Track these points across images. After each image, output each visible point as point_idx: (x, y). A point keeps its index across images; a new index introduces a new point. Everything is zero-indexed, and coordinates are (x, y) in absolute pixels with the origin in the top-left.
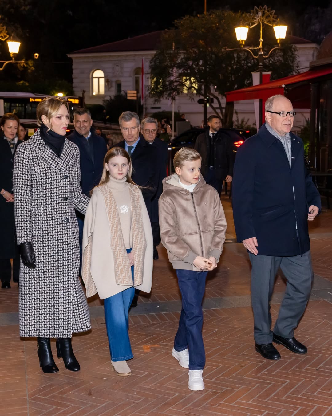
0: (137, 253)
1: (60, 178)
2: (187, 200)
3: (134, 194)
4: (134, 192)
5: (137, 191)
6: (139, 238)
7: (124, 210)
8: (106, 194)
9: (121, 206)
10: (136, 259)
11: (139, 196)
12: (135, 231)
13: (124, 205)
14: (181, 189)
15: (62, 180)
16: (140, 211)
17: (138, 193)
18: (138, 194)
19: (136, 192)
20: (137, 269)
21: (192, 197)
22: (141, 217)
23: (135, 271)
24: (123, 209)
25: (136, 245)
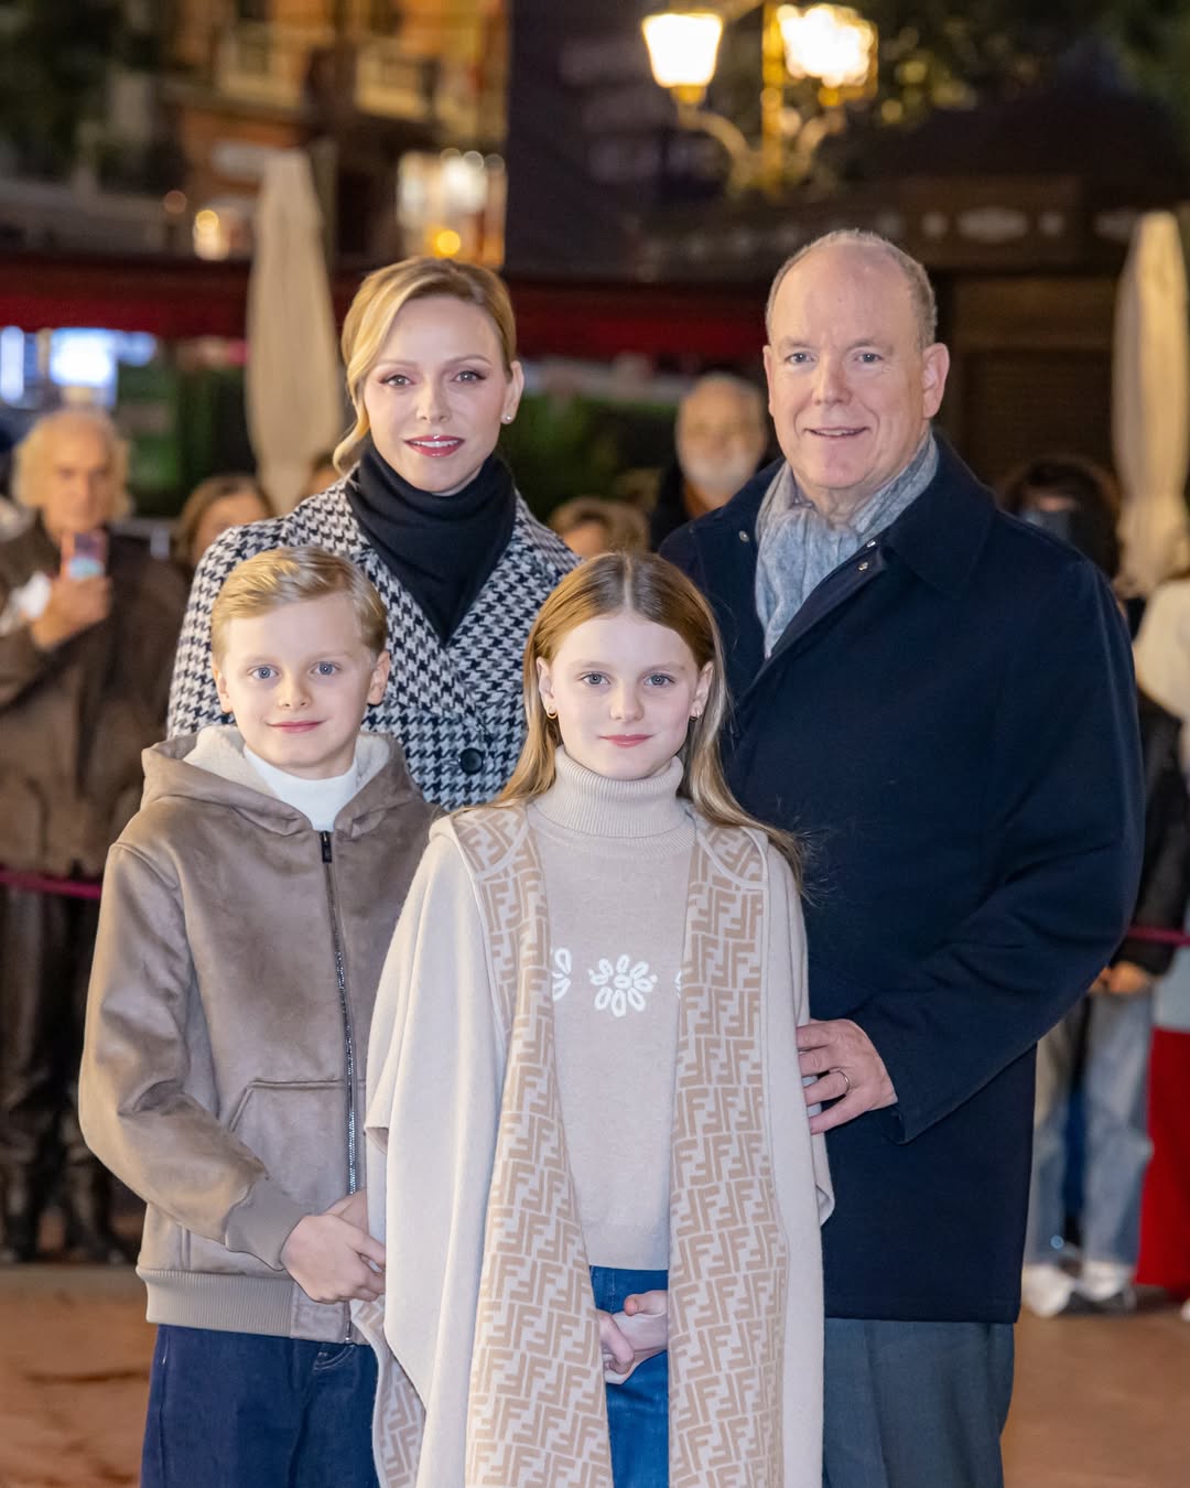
0: (701, 1298)
1: (430, 763)
2: (287, 868)
3: (727, 883)
4: (725, 873)
5: (753, 867)
6: (721, 1199)
7: (619, 994)
8: (494, 859)
9: (603, 963)
10: (687, 1339)
11: (757, 899)
12: (692, 1145)
13: (625, 959)
14: (257, 803)
15: (445, 779)
16: (753, 1010)
17: (755, 878)
18: (755, 885)
19: (741, 874)
20: (692, 1408)
21: (327, 859)
22: (754, 1055)
23: (682, 1425)
24: (610, 984)
25: (694, 1242)
